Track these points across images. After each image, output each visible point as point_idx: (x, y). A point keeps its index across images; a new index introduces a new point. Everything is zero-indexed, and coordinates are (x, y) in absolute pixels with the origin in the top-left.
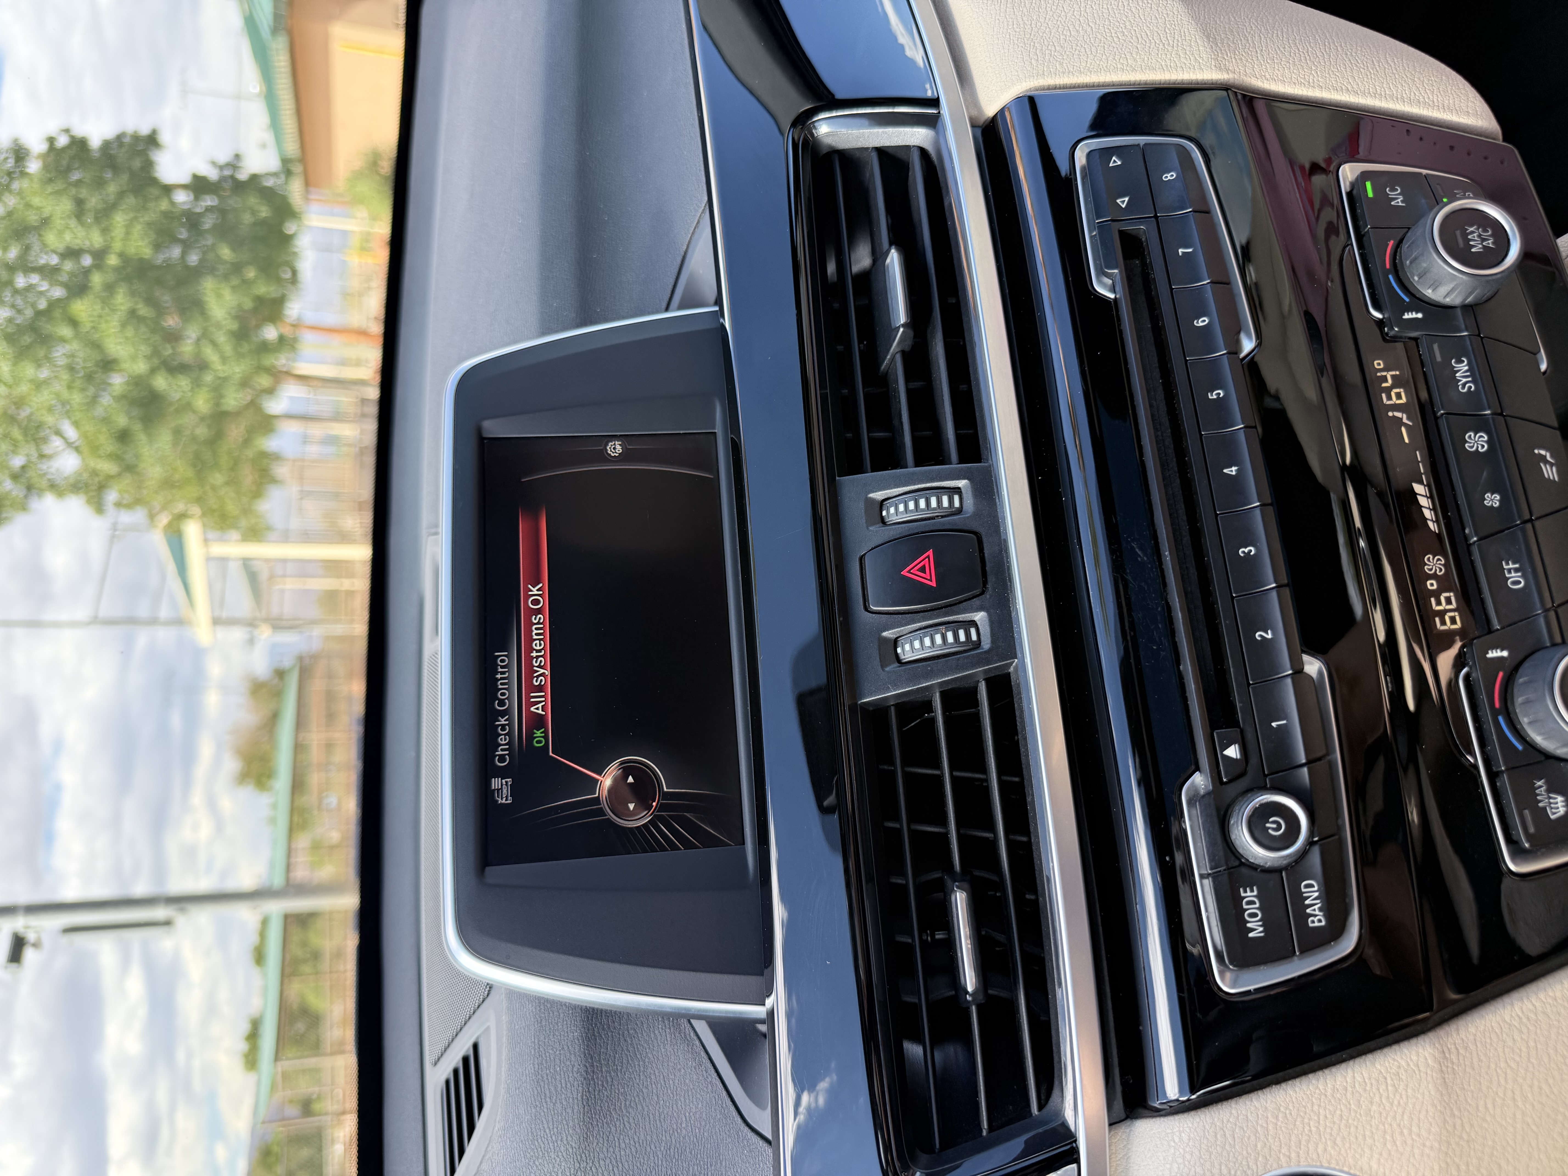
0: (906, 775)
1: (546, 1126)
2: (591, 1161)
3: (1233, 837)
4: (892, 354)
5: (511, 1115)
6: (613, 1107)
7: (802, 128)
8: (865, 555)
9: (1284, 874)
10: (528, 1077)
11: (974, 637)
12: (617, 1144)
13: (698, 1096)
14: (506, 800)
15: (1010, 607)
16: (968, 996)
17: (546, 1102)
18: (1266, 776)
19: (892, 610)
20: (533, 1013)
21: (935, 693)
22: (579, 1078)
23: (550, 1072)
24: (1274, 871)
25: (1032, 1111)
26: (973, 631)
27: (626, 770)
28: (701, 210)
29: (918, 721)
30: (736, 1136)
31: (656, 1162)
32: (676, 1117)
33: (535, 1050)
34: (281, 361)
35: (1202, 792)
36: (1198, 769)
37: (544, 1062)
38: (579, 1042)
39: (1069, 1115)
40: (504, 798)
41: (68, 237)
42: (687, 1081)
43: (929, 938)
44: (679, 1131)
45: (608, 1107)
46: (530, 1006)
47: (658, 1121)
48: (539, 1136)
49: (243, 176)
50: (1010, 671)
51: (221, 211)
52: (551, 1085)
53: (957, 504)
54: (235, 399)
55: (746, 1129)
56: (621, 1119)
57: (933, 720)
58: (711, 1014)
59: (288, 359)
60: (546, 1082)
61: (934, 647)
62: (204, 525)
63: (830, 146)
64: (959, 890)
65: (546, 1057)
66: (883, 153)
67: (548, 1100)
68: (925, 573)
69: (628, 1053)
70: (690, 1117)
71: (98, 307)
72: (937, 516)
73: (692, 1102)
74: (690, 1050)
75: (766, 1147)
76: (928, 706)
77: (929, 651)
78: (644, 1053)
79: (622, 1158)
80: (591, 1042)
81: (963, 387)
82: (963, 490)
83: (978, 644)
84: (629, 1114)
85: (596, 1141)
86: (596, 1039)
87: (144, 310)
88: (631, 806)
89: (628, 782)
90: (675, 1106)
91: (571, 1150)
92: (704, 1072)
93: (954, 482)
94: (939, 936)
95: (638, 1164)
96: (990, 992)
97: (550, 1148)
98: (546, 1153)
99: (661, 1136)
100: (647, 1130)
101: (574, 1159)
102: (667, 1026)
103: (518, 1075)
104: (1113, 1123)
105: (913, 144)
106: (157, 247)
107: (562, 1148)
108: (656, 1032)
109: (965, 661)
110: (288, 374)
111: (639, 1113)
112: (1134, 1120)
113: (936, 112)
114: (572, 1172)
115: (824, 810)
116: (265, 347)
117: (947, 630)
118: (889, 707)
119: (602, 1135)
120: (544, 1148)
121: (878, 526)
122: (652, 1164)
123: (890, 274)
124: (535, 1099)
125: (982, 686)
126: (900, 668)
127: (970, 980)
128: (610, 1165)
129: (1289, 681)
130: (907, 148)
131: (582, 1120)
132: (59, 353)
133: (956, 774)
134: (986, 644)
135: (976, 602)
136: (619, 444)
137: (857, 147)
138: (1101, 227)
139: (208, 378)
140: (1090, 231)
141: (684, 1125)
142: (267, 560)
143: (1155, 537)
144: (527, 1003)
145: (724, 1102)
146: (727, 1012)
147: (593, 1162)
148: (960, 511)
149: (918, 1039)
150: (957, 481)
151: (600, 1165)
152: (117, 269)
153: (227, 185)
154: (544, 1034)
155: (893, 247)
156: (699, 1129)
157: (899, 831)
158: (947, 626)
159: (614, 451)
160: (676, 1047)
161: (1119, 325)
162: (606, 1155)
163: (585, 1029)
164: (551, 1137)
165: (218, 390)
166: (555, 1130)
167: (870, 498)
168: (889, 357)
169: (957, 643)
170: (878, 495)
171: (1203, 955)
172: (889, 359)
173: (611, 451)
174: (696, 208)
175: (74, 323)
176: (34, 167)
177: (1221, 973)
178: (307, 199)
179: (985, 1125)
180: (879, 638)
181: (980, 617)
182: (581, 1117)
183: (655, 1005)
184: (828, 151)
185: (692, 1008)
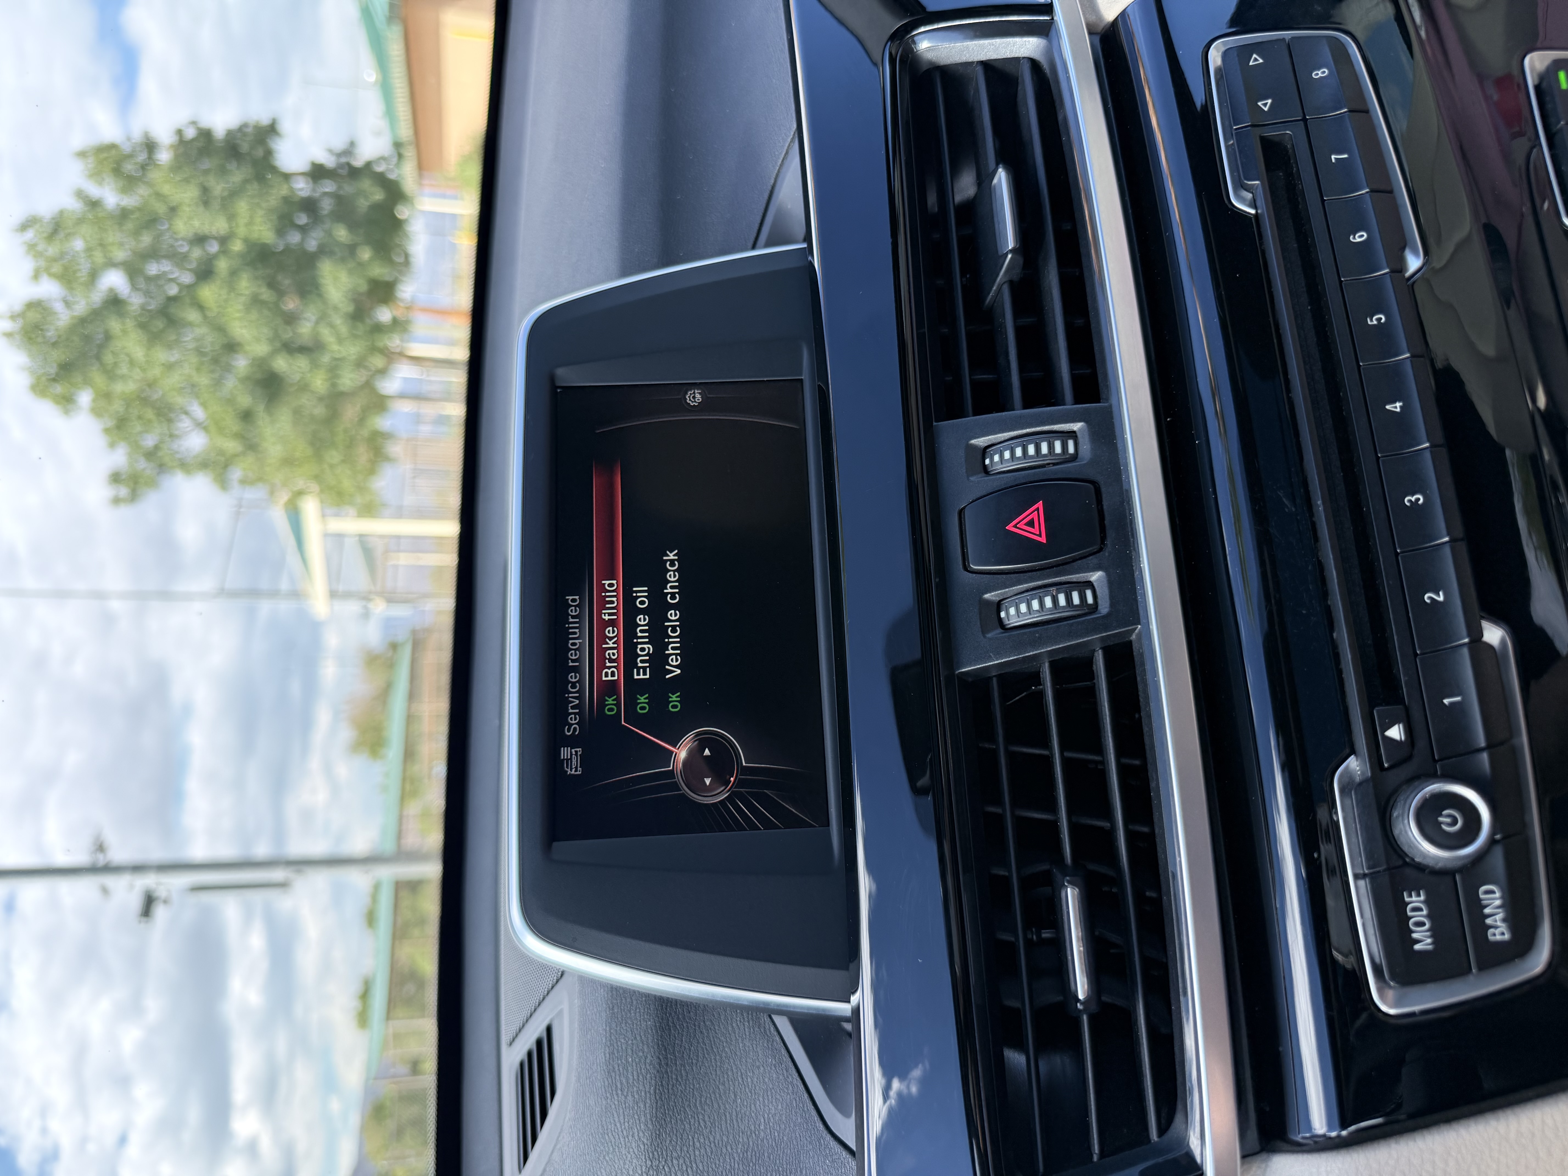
0: (1010, 755)
1: (617, 1120)
2: (664, 1160)
3: (1396, 832)
4: (999, 285)
5: (581, 1105)
6: (688, 1103)
7: (899, 43)
8: (964, 508)
9: (1458, 877)
10: (599, 1067)
11: (1090, 600)
12: (691, 1143)
13: (778, 1097)
14: (576, 771)
15: (1132, 566)
16: (1078, 1004)
17: (617, 1094)
18: (1435, 761)
19: (995, 569)
20: (605, 999)
21: (1044, 663)
22: (652, 1071)
23: (622, 1062)
24: (1444, 874)
25: (1151, 1137)
26: (1089, 594)
27: (703, 741)
28: (789, 140)
29: (1023, 695)
30: (817, 1143)
31: (733, 1165)
32: (754, 1118)
33: (606, 1038)
34: (394, 342)
35: (1358, 779)
36: (1353, 752)
37: (615, 1052)
38: (652, 1032)
39: (1194, 1143)
40: (574, 769)
41: (196, 223)
42: (766, 1080)
43: (1035, 937)
44: (757, 1133)
45: (682, 1102)
46: (602, 990)
47: (734, 1121)
48: (609, 1130)
49: (358, 163)
50: (1131, 638)
51: (339, 199)
52: (622, 1076)
53: (1071, 449)
54: (351, 379)
55: (828, 1137)
56: (696, 1116)
57: (1041, 694)
58: (792, 1010)
59: (402, 340)
60: (618, 1073)
61: (1043, 611)
62: (322, 502)
63: (931, 63)
64: (1070, 886)
65: (618, 1046)
66: (988, 66)
67: (619, 1092)
68: (1034, 528)
69: (704, 1046)
70: (769, 1119)
71: (224, 292)
72: (1049, 464)
73: (772, 1103)
74: (770, 1046)
75: (850, 1159)
76: (1035, 677)
77: (1037, 615)
78: (721, 1046)
79: (696, 1158)
80: (665, 1033)
81: (1080, 322)
82: (1078, 434)
83: (1095, 608)
84: (705, 1111)
85: (669, 1139)
86: (670, 1030)
87: (266, 294)
88: (708, 781)
89: (704, 755)
90: (753, 1106)
91: (642, 1147)
92: (785, 1071)
93: (1068, 425)
94: (1046, 934)
95: (714, 1166)
96: (1104, 998)
97: (621, 1143)
98: (617, 1148)
99: (737, 1137)
100: (724, 1129)
101: (645, 1157)
102: (746, 1019)
103: (589, 1064)
104: (1247, 1155)
105: (1023, 56)
106: (280, 232)
107: (634, 1144)
108: (734, 1025)
109: (1080, 627)
110: (402, 355)
111: (715, 1111)
112: (1270, 1154)
113: (1049, 19)
114: (644, 1170)
115: (917, 791)
116: (378, 329)
117: (1059, 592)
118: (990, 678)
119: (675, 1132)
120: (615, 1142)
121: (980, 475)
122: (728, 1167)
123: (997, 197)
124: (605, 1090)
125: (1099, 656)
126: (1004, 635)
127: (1081, 987)
128: (684, 1164)
129: (1465, 651)
130: (1017, 60)
131: (654, 1115)
132: (189, 337)
133: (1066, 754)
134: (1104, 608)
135: (1093, 560)
136: (699, 393)
137: (960, 61)
138: (1240, 136)
139: (326, 359)
140: (1226, 140)
141: (762, 1127)
142: (382, 537)
143: (1305, 484)
144: (599, 988)
145: (806, 1106)
146: (809, 1008)
147: (666, 1160)
148: (1075, 457)
149: (1020, 1045)
150: (1072, 424)
151: (673, 1165)
152: (242, 255)
153: (344, 172)
154: (615, 1022)
155: (1001, 166)
156: (779, 1133)
157: (1000, 818)
158: (1058, 587)
159: (693, 400)
160: (754, 1042)
161: (1261, 244)
162: (680, 1154)
163: (659, 1018)
164: (622, 1132)
165: (334, 370)
166: (626, 1124)
167: (972, 445)
168: (994, 288)
169: (1069, 606)
170: (981, 442)
171: (1357, 969)
172: (995, 290)
173: (690, 400)
174: (785, 137)
175: (201, 307)
176: (164, 156)
177: (1380, 991)
178: (420, 185)
179: (1096, 1148)
180: (980, 601)
181: (1096, 577)
182: (654, 1112)
183: (731, 997)
184: (928, 68)
185: (771, 1002)
